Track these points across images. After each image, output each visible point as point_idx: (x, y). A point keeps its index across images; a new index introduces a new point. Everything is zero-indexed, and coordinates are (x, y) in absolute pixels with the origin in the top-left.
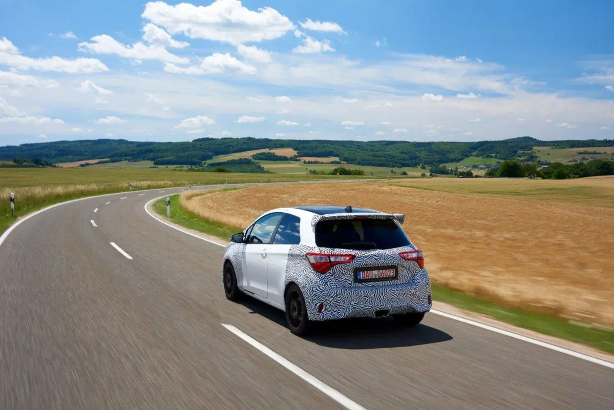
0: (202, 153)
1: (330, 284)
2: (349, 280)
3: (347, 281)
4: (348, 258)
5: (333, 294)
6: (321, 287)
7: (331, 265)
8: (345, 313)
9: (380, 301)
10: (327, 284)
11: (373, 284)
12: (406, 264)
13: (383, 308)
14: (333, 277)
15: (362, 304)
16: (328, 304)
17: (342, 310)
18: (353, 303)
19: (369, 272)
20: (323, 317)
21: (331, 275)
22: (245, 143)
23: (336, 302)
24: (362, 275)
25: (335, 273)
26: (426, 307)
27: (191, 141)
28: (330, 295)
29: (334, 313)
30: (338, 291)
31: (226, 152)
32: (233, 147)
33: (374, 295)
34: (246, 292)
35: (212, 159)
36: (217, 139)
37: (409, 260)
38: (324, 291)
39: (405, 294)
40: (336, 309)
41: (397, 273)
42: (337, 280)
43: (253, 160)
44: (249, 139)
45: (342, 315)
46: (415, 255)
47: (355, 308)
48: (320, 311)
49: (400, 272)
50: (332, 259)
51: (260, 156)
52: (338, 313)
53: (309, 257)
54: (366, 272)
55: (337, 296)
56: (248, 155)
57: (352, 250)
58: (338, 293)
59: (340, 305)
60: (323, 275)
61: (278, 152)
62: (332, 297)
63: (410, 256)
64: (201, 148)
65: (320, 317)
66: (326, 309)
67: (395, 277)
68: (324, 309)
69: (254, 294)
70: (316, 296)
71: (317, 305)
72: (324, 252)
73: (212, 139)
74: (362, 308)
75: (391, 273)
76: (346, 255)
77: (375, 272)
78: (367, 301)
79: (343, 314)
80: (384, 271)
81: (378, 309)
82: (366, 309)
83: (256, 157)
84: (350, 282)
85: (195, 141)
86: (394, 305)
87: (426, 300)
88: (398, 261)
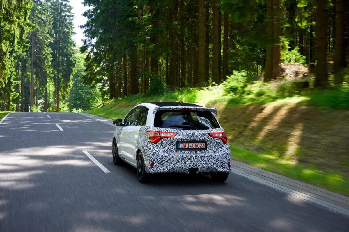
1: (159, 150)
2: (173, 149)
3: (171, 149)
4: (172, 135)
5: (160, 156)
6: (153, 152)
7: (161, 138)
8: (168, 169)
9: (192, 163)
10: (157, 150)
11: (189, 151)
12: (212, 140)
13: (194, 167)
14: (161, 146)
15: (179, 163)
16: (157, 162)
17: (166, 167)
18: (173, 163)
19: (186, 144)
20: (154, 171)
21: (160, 144)
23: (162, 161)
24: (181, 146)
25: (163, 143)
26: (226, 169)
28: (158, 157)
29: (161, 169)
30: (164, 155)
33: (188, 159)
34: (122, 158)
37: (215, 138)
38: (154, 154)
39: (210, 159)
40: (162, 166)
41: (206, 146)
42: (165, 148)
45: (165, 170)
46: (220, 135)
47: (174, 166)
48: (152, 166)
49: (208, 145)
50: (162, 135)
52: (163, 168)
53: (148, 133)
54: (184, 144)
55: (163, 158)
57: (175, 130)
58: (163, 156)
59: (165, 164)
60: (155, 145)
62: (159, 158)
63: (216, 135)
66: (155, 166)
67: (205, 149)
68: (154, 166)
69: (125, 159)
70: (150, 157)
71: (150, 163)
72: (157, 130)
74: (179, 166)
75: (202, 146)
76: (171, 133)
77: (191, 144)
78: (183, 162)
79: (167, 169)
80: (197, 144)
81: (190, 168)
82: (182, 167)
84: (173, 150)
86: (202, 165)
87: (226, 164)
88: (207, 138)
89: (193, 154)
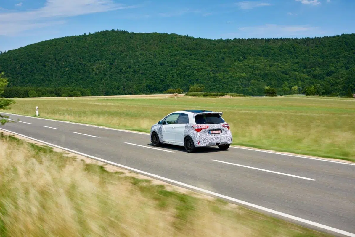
2: (207, 134)
4: (207, 127)
7: (201, 129)
9: (217, 140)
11: (214, 135)
12: (224, 128)
13: (218, 142)
15: (211, 141)
16: (201, 141)
19: (213, 131)
21: (202, 132)
23: (204, 141)
24: (211, 132)
30: (204, 137)
33: (215, 138)
34: (164, 142)
37: (225, 127)
38: (200, 137)
40: (204, 143)
42: (204, 134)
45: (205, 145)
46: (227, 126)
47: (209, 142)
48: (199, 144)
49: (222, 131)
50: (202, 127)
53: (194, 127)
55: (204, 139)
57: (207, 124)
60: (199, 133)
62: (202, 139)
63: (226, 126)
65: (199, 145)
69: (169, 142)
70: (197, 139)
71: (198, 142)
72: (199, 125)
75: (220, 132)
76: (206, 126)
77: (215, 131)
78: (213, 140)
80: (218, 131)
81: (216, 143)
82: (213, 143)
86: (221, 141)
87: (231, 140)
88: (222, 127)
89: (217, 136)
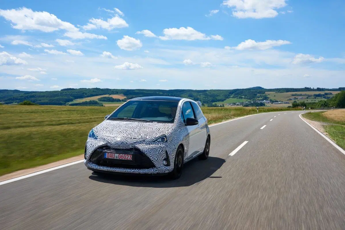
0: (66, 97)
22: (94, 91)
27: (60, 90)
31: (81, 97)
32: (86, 94)
35: (73, 101)
36: (77, 89)
43: (98, 102)
44: (97, 89)
51: (103, 99)
56: (95, 98)
61: (115, 97)
64: (66, 95)
73: (73, 89)
83: (100, 100)
85: (62, 90)
